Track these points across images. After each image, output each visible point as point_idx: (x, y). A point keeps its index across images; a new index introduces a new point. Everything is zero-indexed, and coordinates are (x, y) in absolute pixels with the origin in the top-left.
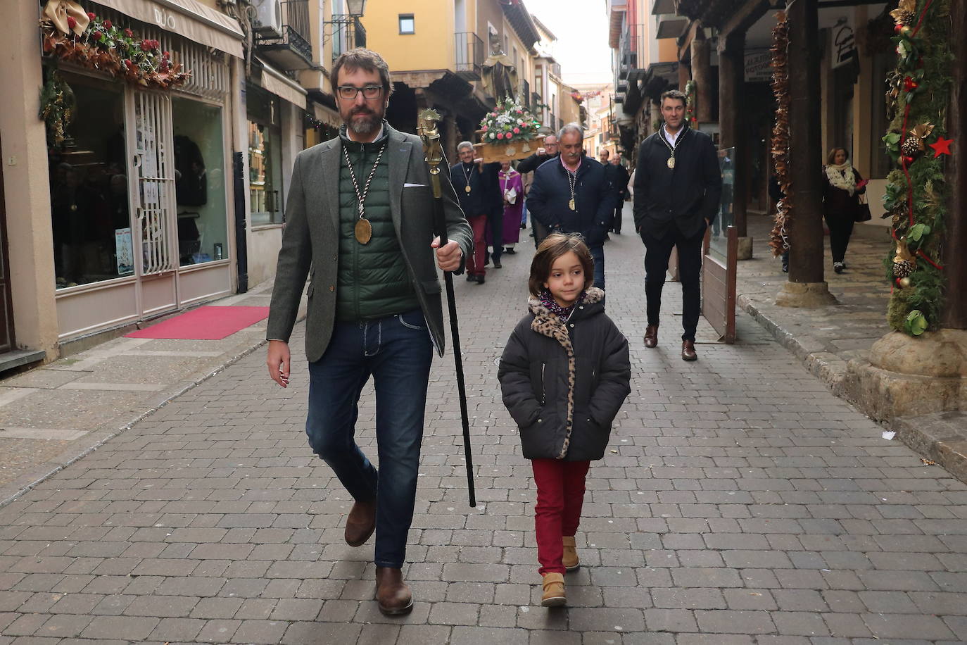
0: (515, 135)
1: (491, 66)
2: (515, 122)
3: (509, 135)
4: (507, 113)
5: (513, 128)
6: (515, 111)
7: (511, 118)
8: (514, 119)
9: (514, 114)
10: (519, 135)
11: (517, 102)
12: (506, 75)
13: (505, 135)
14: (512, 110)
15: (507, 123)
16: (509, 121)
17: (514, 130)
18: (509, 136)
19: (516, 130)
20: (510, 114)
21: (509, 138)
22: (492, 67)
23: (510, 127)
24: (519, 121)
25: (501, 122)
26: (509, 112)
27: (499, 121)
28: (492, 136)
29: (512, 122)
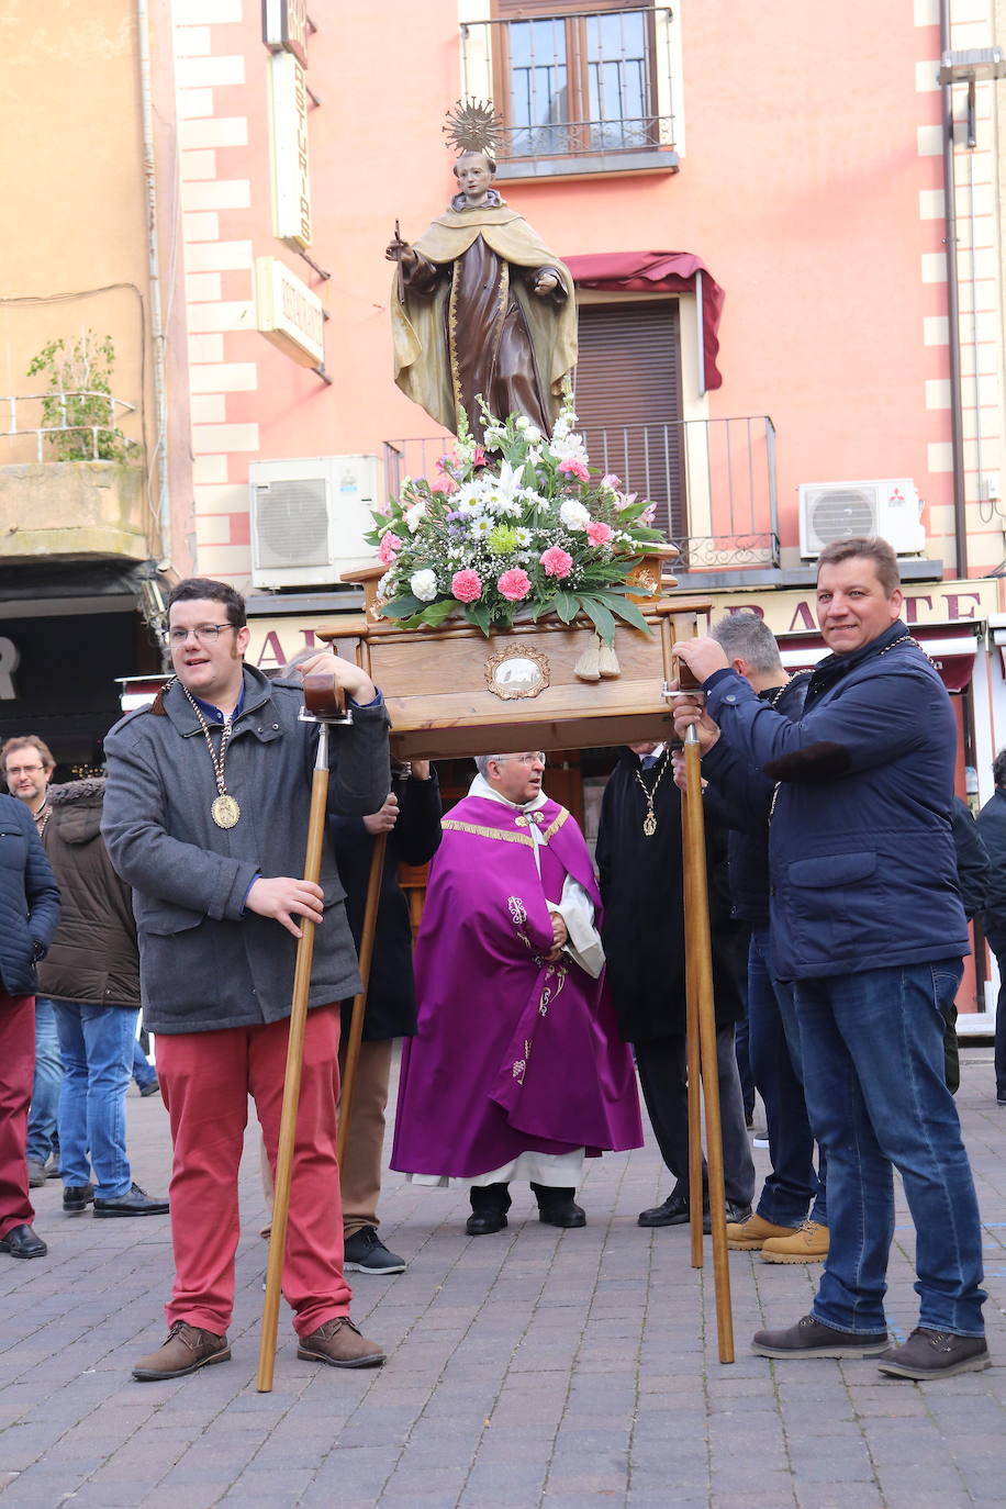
0: (550, 582)
1: (441, 258)
2: (551, 521)
3: (513, 583)
5: (540, 545)
7: (531, 495)
8: (544, 504)
10: (565, 586)
13: (492, 582)
15: (503, 520)
16: (518, 511)
17: (545, 557)
19: (558, 560)
20: (524, 484)
21: (510, 596)
22: (445, 269)
23: (524, 536)
24: (574, 514)
25: (475, 511)
26: (522, 468)
27: (465, 509)
28: (424, 583)
29: (529, 518)
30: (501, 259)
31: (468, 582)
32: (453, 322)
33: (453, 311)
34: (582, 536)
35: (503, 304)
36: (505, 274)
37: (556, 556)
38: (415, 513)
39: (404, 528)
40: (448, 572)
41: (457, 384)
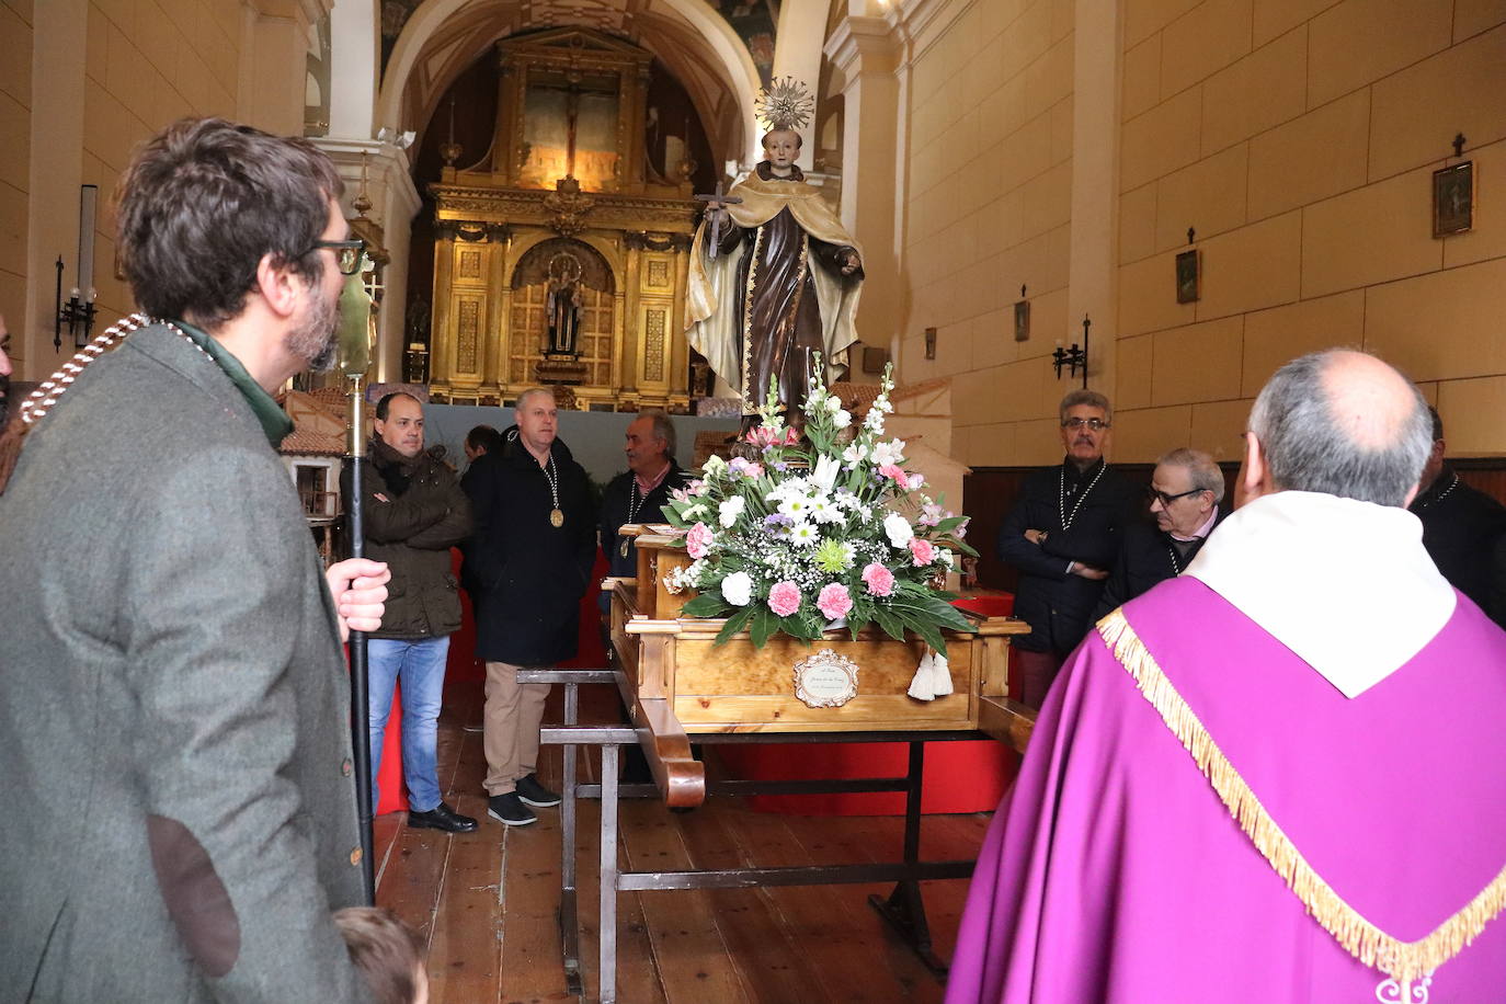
0: (864, 600)
2: (873, 532)
3: (835, 598)
4: (826, 471)
5: (861, 560)
6: (867, 466)
7: (849, 499)
8: (866, 514)
9: (862, 481)
11: (874, 419)
13: (811, 595)
14: (853, 456)
15: (827, 530)
16: (840, 518)
17: (866, 572)
18: (834, 600)
19: (880, 578)
20: (843, 477)
21: (829, 610)
22: (750, 232)
23: (845, 551)
24: (898, 529)
25: (799, 516)
26: (837, 464)
27: (786, 511)
28: (737, 587)
29: (852, 527)
30: (803, 231)
31: (786, 593)
32: (751, 285)
33: (751, 274)
34: (906, 555)
35: (802, 274)
36: (807, 246)
37: (878, 574)
38: (732, 509)
39: (713, 516)
40: (765, 579)
41: (747, 344)
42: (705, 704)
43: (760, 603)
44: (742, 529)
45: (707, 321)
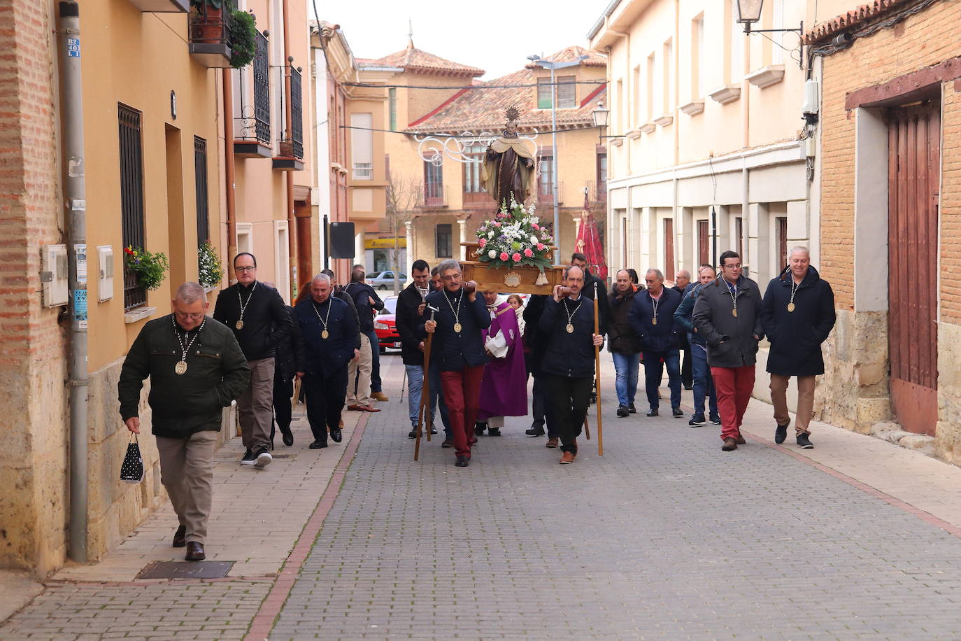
0: (524, 258)
1: (499, 152)
2: (528, 241)
4: (517, 225)
5: (524, 248)
6: (528, 224)
7: (522, 232)
8: (526, 236)
9: (526, 228)
10: (530, 258)
11: (530, 211)
12: (518, 169)
13: (511, 256)
14: (525, 221)
15: (516, 239)
16: (520, 237)
17: (525, 251)
18: (517, 257)
20: (521, 228)
21: (515, 261)
22: (502, 154)
23: (521, 246)
25: (508, 236)
26: (520, 223)
27: (505, 235)
28: (492, 254)
29: (523, 239)
30: (516, 154)
31: (505, 255)
32: (500, 170)
33: (501, 167)
34: (535, 247)
35: (515, 167)
36: (517, 158)
37: (528, 251)
38: (491, 234)
39: (486, 236)
40: (499, 252)
41: (499, 188)
42: (481, 285)
43: (498, 258)
44: (494, 238)
45: (488, 181)
